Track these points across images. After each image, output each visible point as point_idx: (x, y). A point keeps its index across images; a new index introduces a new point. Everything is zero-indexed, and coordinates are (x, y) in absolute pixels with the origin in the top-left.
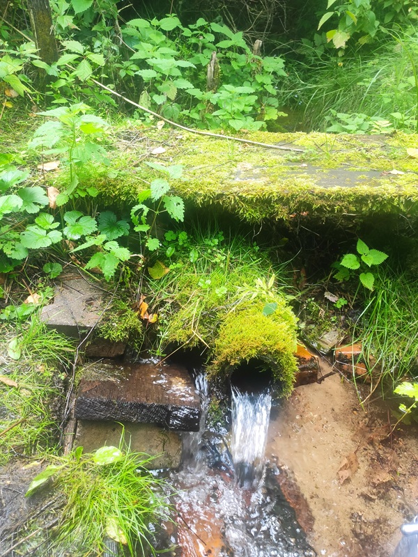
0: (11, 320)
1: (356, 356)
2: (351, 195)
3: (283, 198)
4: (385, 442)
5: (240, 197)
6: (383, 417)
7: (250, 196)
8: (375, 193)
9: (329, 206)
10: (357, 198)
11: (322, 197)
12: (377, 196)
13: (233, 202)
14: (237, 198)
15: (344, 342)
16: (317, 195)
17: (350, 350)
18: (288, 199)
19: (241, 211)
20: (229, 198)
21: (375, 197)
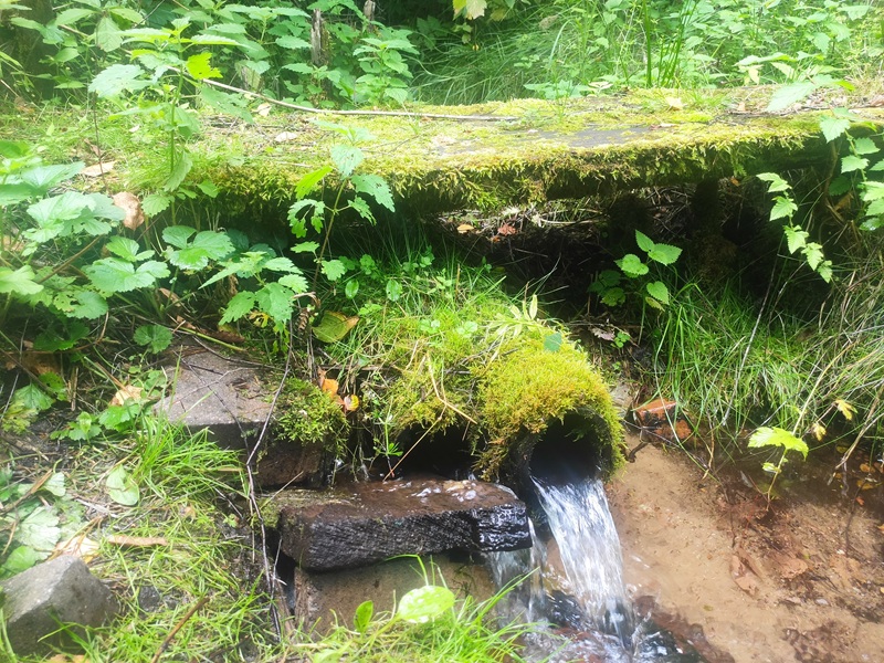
0: (93, 439)
1: (672, 411)
2: (630, 152)
3: (533, 166)
5: (467, 173)
7: (483, 168)
8: (663, 145)
9: (603, 172)
10: (640, 155)
11: (590, 159)
12: (667, 149)
13: (456, 182)
14: (461, 174)
16: (582, 157)
17: (658, 406)
18: (540, 167)
19: (471, 197)
20: (448, 176)
21: (664, 151)
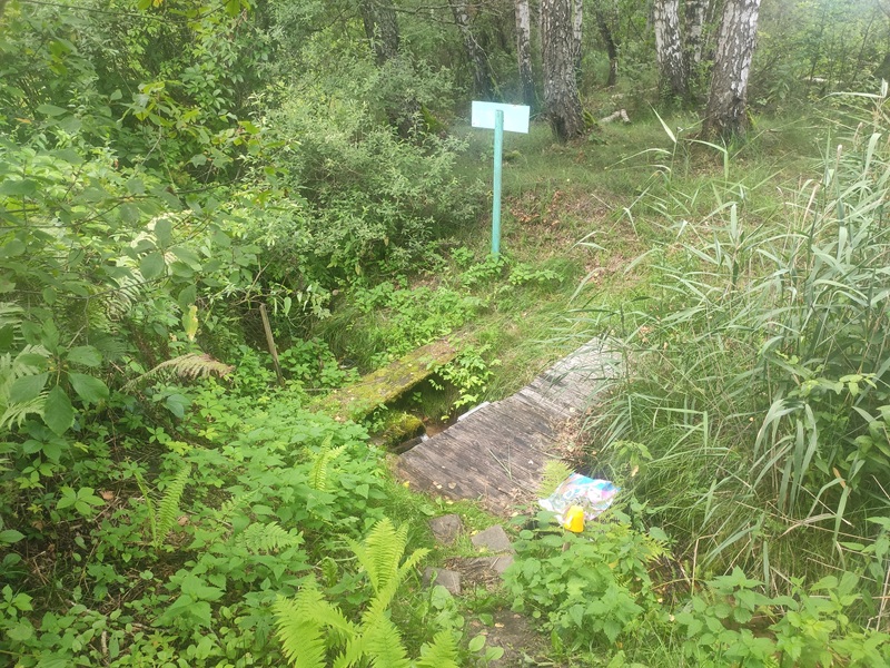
6: (442, 426)
15: (423, 418)
17: (426, 419)
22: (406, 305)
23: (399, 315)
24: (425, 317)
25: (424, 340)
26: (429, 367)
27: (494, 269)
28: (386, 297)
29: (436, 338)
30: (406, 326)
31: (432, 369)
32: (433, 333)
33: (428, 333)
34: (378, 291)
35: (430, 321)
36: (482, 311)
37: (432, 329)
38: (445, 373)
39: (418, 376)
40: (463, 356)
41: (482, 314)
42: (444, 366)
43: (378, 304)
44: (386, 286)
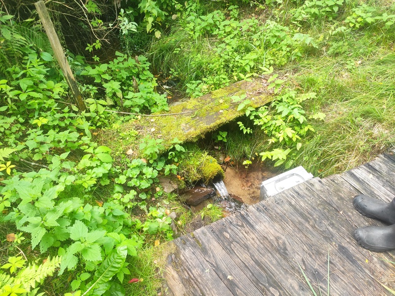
2: (216, 125)
4: (246, 177)
6: (243, 171)
15: (225, 157)
17: (228, 159)
22: (232, 36)
23: (223, 45)
24: (248, 50)
25: (242, 75)
26: (240, 107)
27: (331, 7)
28: (216, 26)
29: (255, 74)
30: (226, 57)
31: (244, 110)
32: (252, 69)
33: (248, 69)
34: (209, 18)
35: (252, 56)
36: (310, 52)
37: (252, 64)
38: (257, 117)
39: (228, 116)
40: (281, 101)
41: (309, 55)
42: (257, 109)
43: (208, 32)
44: (218, 15)
